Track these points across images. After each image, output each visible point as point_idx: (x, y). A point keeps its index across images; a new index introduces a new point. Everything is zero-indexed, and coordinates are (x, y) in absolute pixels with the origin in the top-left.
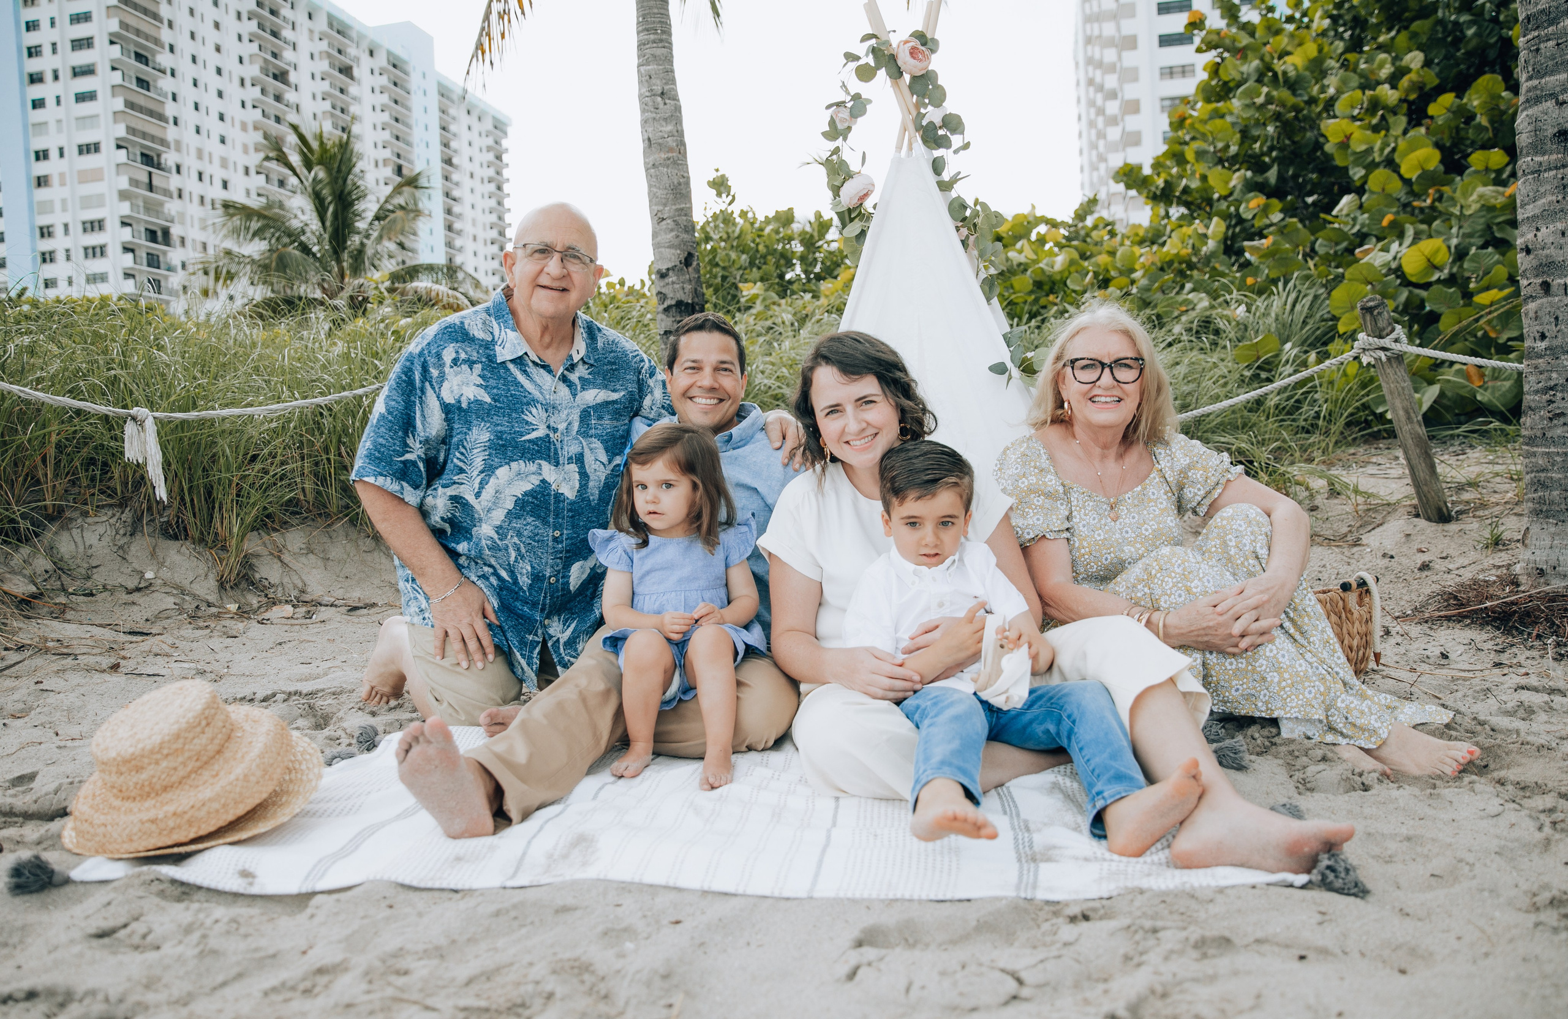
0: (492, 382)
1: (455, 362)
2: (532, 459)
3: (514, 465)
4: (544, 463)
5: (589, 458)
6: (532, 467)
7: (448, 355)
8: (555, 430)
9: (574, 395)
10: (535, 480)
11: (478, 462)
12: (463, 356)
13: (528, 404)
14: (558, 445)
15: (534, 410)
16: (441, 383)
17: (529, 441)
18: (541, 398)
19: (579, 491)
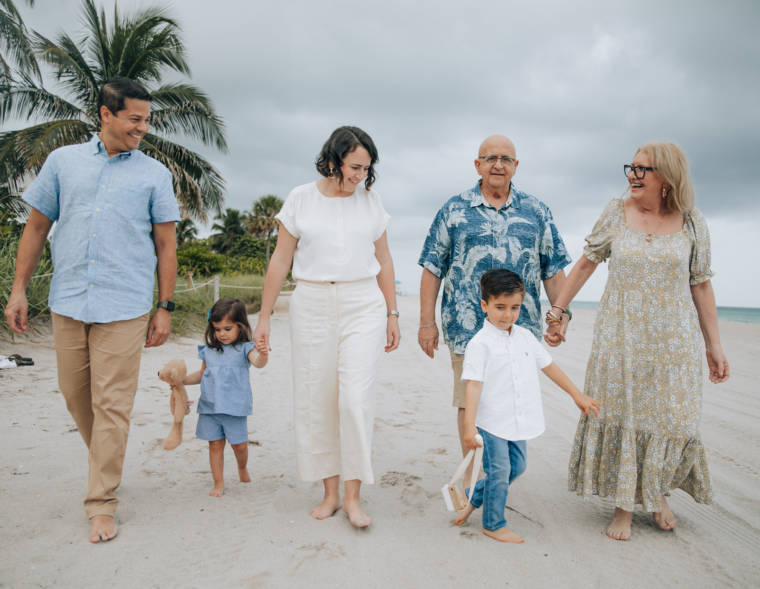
0: (469, 215)
1: (453, 210)
2: (484, 245)
3: (476, 247)
4: (489, 246)
5: (511, 245)
6: (484, 248)
7: (451, 207)
8: (496, 232)
9: (506, 219)
10: (486, 254)
11: (463, 249)
12: (457, 207)
13: (483, 222)
14: (497, 239)
15: (485, 224)
16: (447, 220)
17: (482, 237)
18: (489, 219)
19: (506, 260)
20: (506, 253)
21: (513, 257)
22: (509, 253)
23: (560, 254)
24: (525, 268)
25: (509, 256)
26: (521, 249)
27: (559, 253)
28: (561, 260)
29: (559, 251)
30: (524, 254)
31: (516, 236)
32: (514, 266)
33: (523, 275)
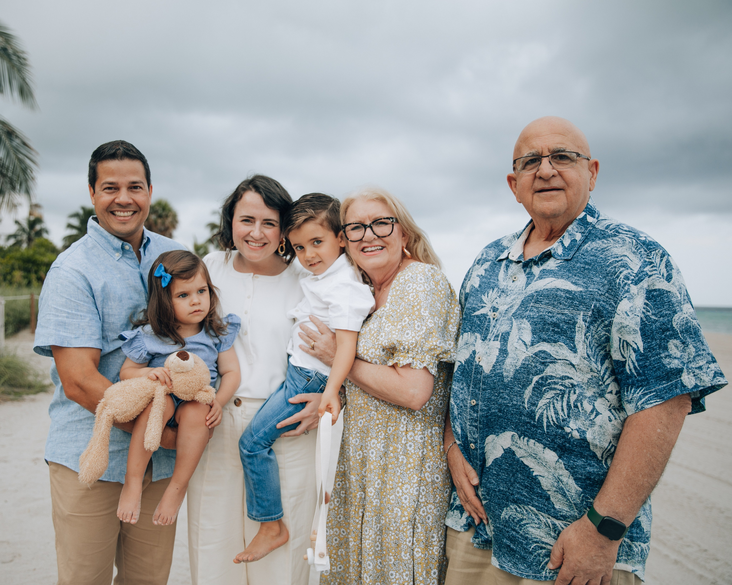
2: (474, 333)
5: (513, 336)
8: (495, 310)
9: (529, 284)
18: (502, 284)
19: (494, 366)
20: (497, 353)
21: (508, 361)
22: (504, 352)
23: (669, 363)
24: (532, 385)
25: (501, 359)
26: (529, 343)
27: (666, 361)
28: (668, 380)
29: (669, 356)
30: (536, 354)
31: (528, 318)
32: (506, 380)
33: (526, 401)
